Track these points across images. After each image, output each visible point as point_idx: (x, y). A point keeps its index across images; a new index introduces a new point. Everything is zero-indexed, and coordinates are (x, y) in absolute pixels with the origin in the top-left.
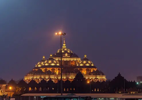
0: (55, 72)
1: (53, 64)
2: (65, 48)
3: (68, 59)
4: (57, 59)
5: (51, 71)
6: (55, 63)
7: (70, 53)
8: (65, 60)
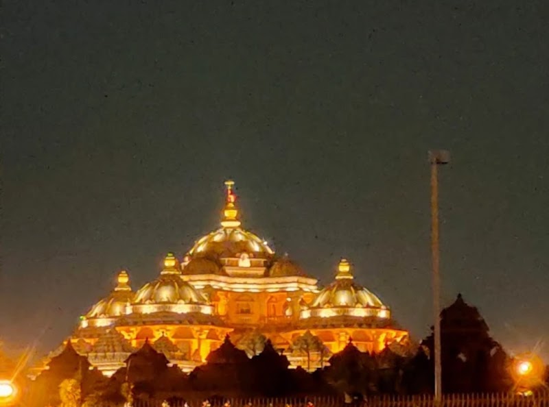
0: (195, 346)
1: (181, 308)
2: (234, 229)
3: (253, 286)
4: (199, 285)
5: (173, 340)
6: (191, 302)
7: (263, 254)
8: (239, 288)
